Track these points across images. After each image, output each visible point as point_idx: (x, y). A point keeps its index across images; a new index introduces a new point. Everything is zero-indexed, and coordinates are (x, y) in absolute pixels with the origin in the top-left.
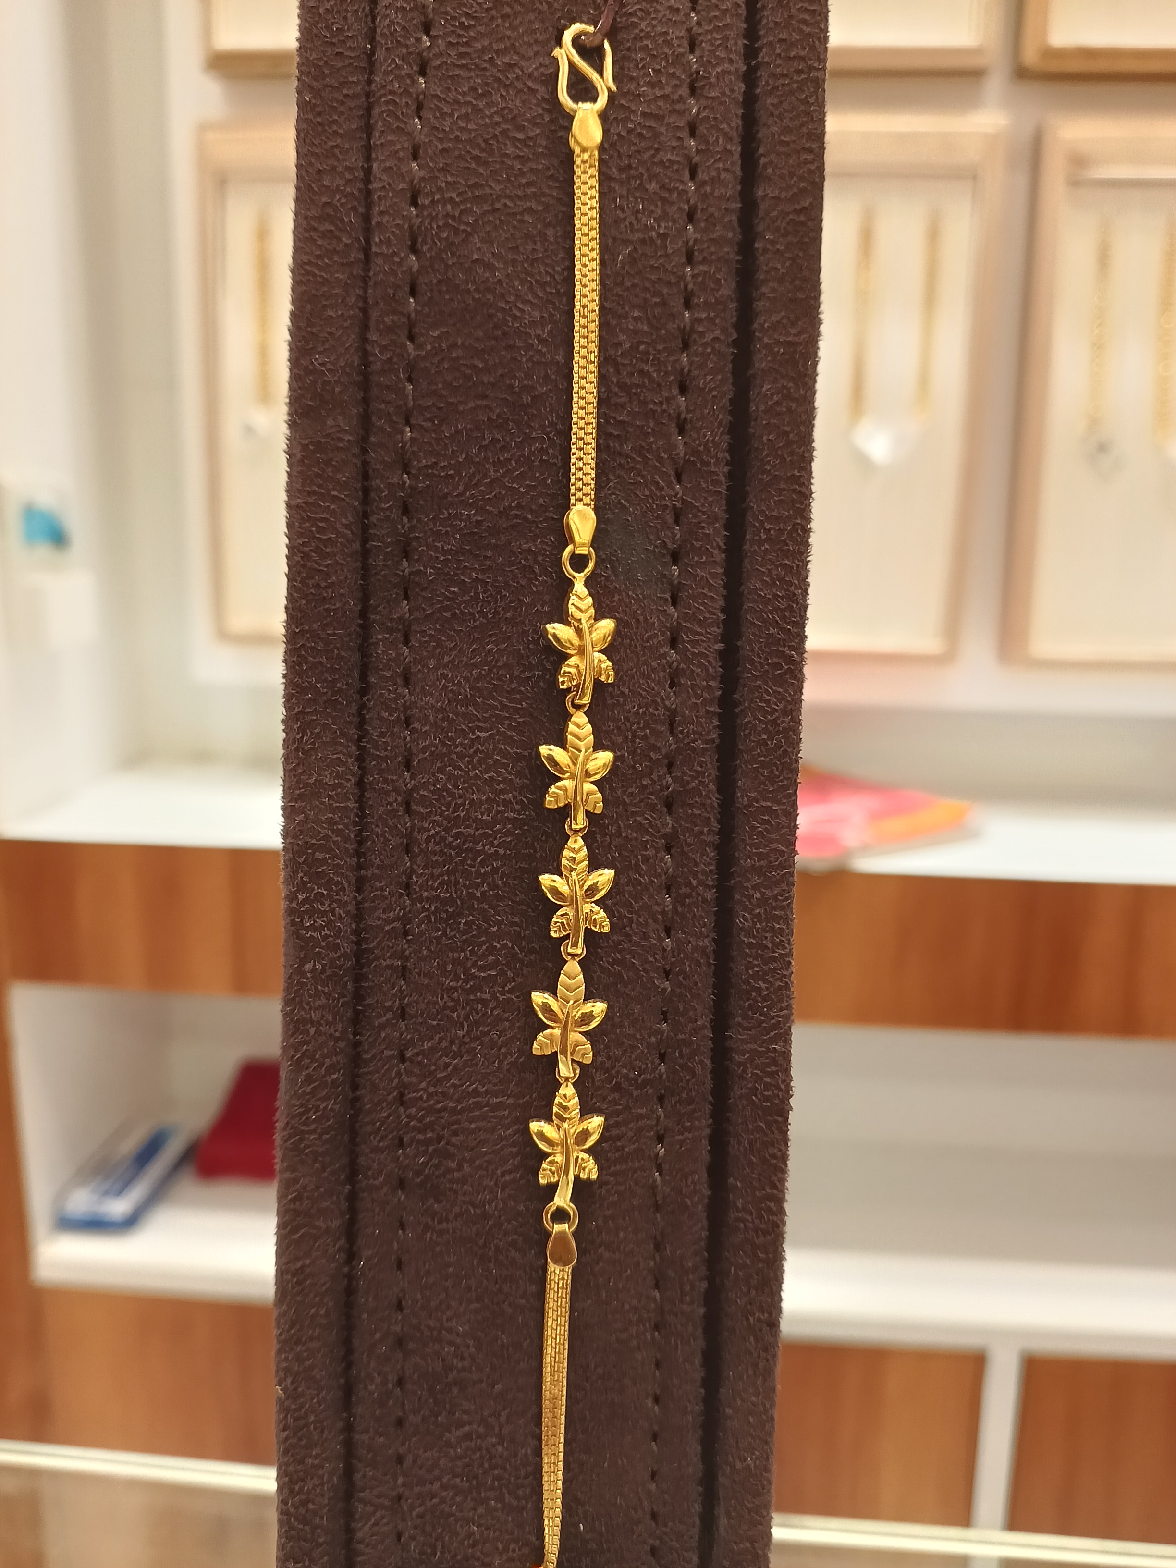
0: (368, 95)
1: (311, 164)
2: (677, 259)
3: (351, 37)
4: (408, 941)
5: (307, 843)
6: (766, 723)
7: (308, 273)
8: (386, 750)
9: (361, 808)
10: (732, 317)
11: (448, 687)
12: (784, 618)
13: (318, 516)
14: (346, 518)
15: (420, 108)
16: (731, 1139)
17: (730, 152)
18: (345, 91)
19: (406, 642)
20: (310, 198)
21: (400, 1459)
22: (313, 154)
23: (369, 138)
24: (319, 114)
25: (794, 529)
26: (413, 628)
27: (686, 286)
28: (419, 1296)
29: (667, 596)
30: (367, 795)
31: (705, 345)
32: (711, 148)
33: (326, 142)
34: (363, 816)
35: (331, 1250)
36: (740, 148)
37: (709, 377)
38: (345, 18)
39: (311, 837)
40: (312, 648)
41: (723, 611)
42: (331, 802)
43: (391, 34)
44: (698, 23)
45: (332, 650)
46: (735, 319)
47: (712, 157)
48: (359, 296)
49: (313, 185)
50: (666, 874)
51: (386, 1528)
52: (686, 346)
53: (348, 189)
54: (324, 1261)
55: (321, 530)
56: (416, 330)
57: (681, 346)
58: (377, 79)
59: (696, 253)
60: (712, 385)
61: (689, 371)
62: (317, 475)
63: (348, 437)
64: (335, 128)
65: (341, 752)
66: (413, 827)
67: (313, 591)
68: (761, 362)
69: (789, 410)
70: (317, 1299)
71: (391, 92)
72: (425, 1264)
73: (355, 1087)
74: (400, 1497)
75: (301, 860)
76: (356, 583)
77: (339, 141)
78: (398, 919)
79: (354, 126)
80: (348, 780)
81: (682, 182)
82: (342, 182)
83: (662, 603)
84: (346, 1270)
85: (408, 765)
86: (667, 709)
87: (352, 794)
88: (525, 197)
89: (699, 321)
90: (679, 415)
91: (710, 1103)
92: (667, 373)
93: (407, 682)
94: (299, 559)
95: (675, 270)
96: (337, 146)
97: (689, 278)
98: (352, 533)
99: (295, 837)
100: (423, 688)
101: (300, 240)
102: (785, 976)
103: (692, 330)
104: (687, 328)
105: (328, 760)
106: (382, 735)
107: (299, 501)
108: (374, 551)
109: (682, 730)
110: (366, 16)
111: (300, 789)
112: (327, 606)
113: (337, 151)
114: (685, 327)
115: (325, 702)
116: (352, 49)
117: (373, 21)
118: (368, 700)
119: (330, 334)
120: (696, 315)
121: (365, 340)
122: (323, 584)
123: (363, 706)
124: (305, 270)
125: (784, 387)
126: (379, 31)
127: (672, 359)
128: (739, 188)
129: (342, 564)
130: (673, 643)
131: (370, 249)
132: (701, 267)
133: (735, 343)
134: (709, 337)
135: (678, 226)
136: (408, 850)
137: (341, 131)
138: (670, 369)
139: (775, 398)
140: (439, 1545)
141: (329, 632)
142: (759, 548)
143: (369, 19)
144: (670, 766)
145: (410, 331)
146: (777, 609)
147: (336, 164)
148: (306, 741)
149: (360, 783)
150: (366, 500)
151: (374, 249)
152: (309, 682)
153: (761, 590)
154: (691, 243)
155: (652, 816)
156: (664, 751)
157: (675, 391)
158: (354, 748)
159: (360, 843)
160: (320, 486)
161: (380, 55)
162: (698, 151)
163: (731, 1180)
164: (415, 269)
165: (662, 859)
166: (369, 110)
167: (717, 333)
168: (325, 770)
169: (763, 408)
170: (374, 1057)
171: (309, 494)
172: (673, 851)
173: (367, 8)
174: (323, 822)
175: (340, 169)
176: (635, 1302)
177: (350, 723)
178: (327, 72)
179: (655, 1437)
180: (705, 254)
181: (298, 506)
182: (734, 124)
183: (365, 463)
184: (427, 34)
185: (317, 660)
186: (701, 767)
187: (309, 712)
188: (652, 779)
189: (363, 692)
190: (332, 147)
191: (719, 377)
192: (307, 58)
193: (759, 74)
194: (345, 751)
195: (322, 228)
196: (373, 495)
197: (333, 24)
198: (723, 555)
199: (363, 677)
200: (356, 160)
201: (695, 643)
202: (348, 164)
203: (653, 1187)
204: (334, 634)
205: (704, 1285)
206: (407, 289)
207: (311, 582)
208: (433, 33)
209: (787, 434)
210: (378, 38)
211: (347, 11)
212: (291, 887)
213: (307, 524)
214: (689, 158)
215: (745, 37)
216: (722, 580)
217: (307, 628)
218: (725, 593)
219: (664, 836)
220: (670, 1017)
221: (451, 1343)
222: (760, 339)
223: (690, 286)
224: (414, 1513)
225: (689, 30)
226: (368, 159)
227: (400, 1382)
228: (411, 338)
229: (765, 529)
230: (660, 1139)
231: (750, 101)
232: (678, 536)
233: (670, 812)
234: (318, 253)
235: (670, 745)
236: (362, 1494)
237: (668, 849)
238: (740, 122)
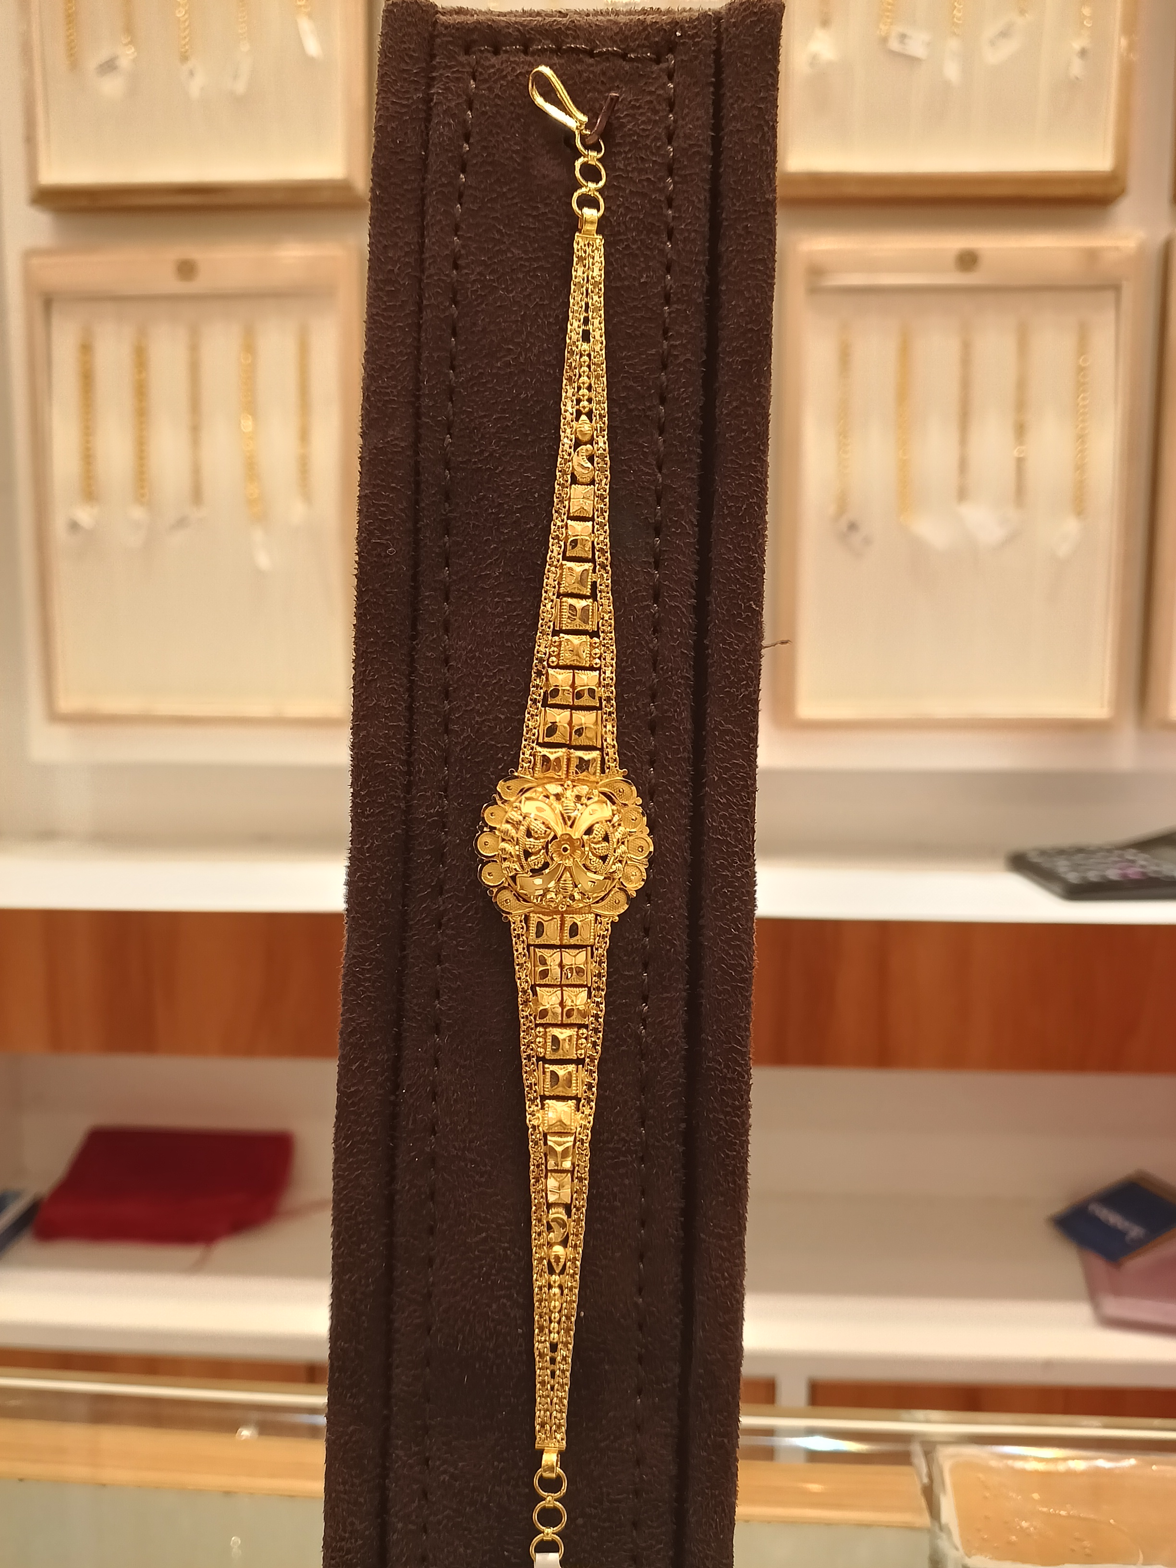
0: (422, 189)
1: (380, 242)
2: (656, 300)
3: (410, 147)
4: (446, 833)
5: (368, 753)
6: (729, 662)
7: (375, 322)
8: (430, 683)
9: (411, 728)
10: (702, 343)
11: (476, 632)
12: (743, 576)
13: (381, 503)
14: (402, 503)
15: (461, 196)
16: (704, 1001)
17: (698, 218)
18: (405, 187)
19: (447, 600)
20: (378, 266)
21: (430, 1262)
22: (381, 234)
23: (423, 221)
24: (386, 205)
25: (750, 506)
26: (453, 588)
27: (664, 322)
28: (448, 1122)
29: (652, 560)
30: (415, 717)
31: (680, 365)
32: (684, 215)
33: (390, 225)
34: (411, 734)
35: (380, 1079)
36: (708, 215)
37: (682, 390)
38: (406, 134)
39: (372, 749)
40: (374, 603)
41: (696, 573)
42: (387, 721)
43: (440, 143)
44: (675, 121)
45: (389, 605)
46: (704, 345)
47: (684, 222)
48: (414, 338)
49: (381, 257)
50: (649, 783)
51: (418, 1321)
52: (664, 367)
53: (407, 260)
54: (373, 1087)
55: (383, 513)
56: (456, 363)
57: (661, 367)
58: (429, 177)
59: (672, 295)
60: (684, 396)
61: (667, 386)
62: (380, 472)
63: (403, 444)
64: (397, 214)
65: (395, 683)
66: (450, 743)
67: (375, 559)
68: (724, 377)
69: (746, 412)
70: (368, 1119)
71: (440, 186)
72: (453, 1095)
73: (403, 948)
74: (429, 1295)
75: (364, 766)
76: (408, 553)
77: (400, 224)
78: (438, 814)
79: (411, 212)
80: (400, 705)
81: (662, 242)
82: (403, 254)
83: (646, 566)
84: (392, 1098)
85: (447, 695)
86: (651, 650)
87: (403, 716)
88: (537, 259)
89: (675, 347)
90: (660, 419)
91: (687, 971)
92: (649, 388)
93: (447, 631)
94: (366, 535)
95: (655, 309)
96: (399, 228)
97: (666, 315)
98: (406, 515)
99: (360, 748)
100: (458, 634)
101: (370, 298)
102: (746, 867)
103: (669, 353)
104: (666, 352)
105: (385, 689)
106: (426, 671)
107: (366, 491)
108: (423, 529)
109: (663, 667)
110: (422, 132)
111: (364, 711)
112: (386, 570)
113: (399, 231)
114: (663, 352)
115: (383, 644)
116: (409, 155)
117: (428, 134)
118: (417, 644)
119: (393, 366)
120: (672, 343)
121: (418, 370)
122: (383, 554)
123: (414, 648)
124: (373, 319)
125: (742, 395)
126: (431, 141)
127: (652, 377)
128: (707, 244)
129: (398, 539)
130: (656, 599)
131: (422, 302)
132: (676, 306)
133: (704, 363)
134: (682, 359)
135: (657, 275)
136: (446, 762)
137: (402, 216)
138: (651, 384)
139: (735, 404)
140: (461, 1337)
141: (387, 590)
142: (723, 522)
143: (424, 134)
144: (653, 698)
145: (452, 363)
146: (737, 570)
147: (398, 241)
148: (369, 673)
149: (410, 708)
150: (417, 491)
151: (425, 302)
152: (371, 629)
153: (724, 554)
154: (668, 288)
155: (637, 736)
156: (648, 685)
157: (656, 402)
158: (405, 681)
159: (410, 755)
160: (382, 480)
161: (432, 159)
162: (674, 217)
163: (703, 1035)
164: (455, 316)
165: (647, 771)
166: (423, 199)
167: (688, 356)
168: (383, 697)
169: (725, 412)
170: (416, 924)
171: (374, 486)
172: (655, 765)
173: (423, 127)
174: (381, 737)
175: (401, 244)
176: (623, 1135)
177: (403, 661)
178: (392, 173)
179: (641, 1257)
180: (679, 296)
181: (366, 496)
182: (702, 197)
183: (417, 463)
184: (467, 143)
185: (378, 612)
186: (678, 697)
187: (371, 653)
188: (637, 707)
189: (413, 638)
190: (396, 228)
191: (691, 389)
192: (378, 164)
193: (722, 158)
194: (398, 682)
195: (388, 288)
196: (423, 486)
197: (397, 138)
198: (696, 529)
199: (414, 627)
200: (413, 237)
201: (673, 598)
202: (407, 240)
203: (639, 1037)
204: (391, 592)
205: (683, 1125)
206: (450, 331)
207: (374, 552)
208: (472, 140)
209: (745, 432)
210: (430, 146)
211: (407, 128)
212: (356, 788)
213: (372, 509)
214: (666, 224)
215: (712, 130)
216: (696, 549)
217: (370, 587)
218: (698, 559)
219: (647, 753)
220: (652, 898)
221: (473, 1161)
222: (723, 359)
223: (667, 321)
224: (441, 1309)
225: (667, 128)
226: (422, 236)
227: (432, 1196)
228: (453, 368)
229: (728, 507)
230: (645, 999)
231: (715, 177)
232: (659, 514)
233: (653, 733)
234: (384, 307)
235: (653, 680)
236: (399, 1290)
237: (652, 763)
238: (708, 195)
